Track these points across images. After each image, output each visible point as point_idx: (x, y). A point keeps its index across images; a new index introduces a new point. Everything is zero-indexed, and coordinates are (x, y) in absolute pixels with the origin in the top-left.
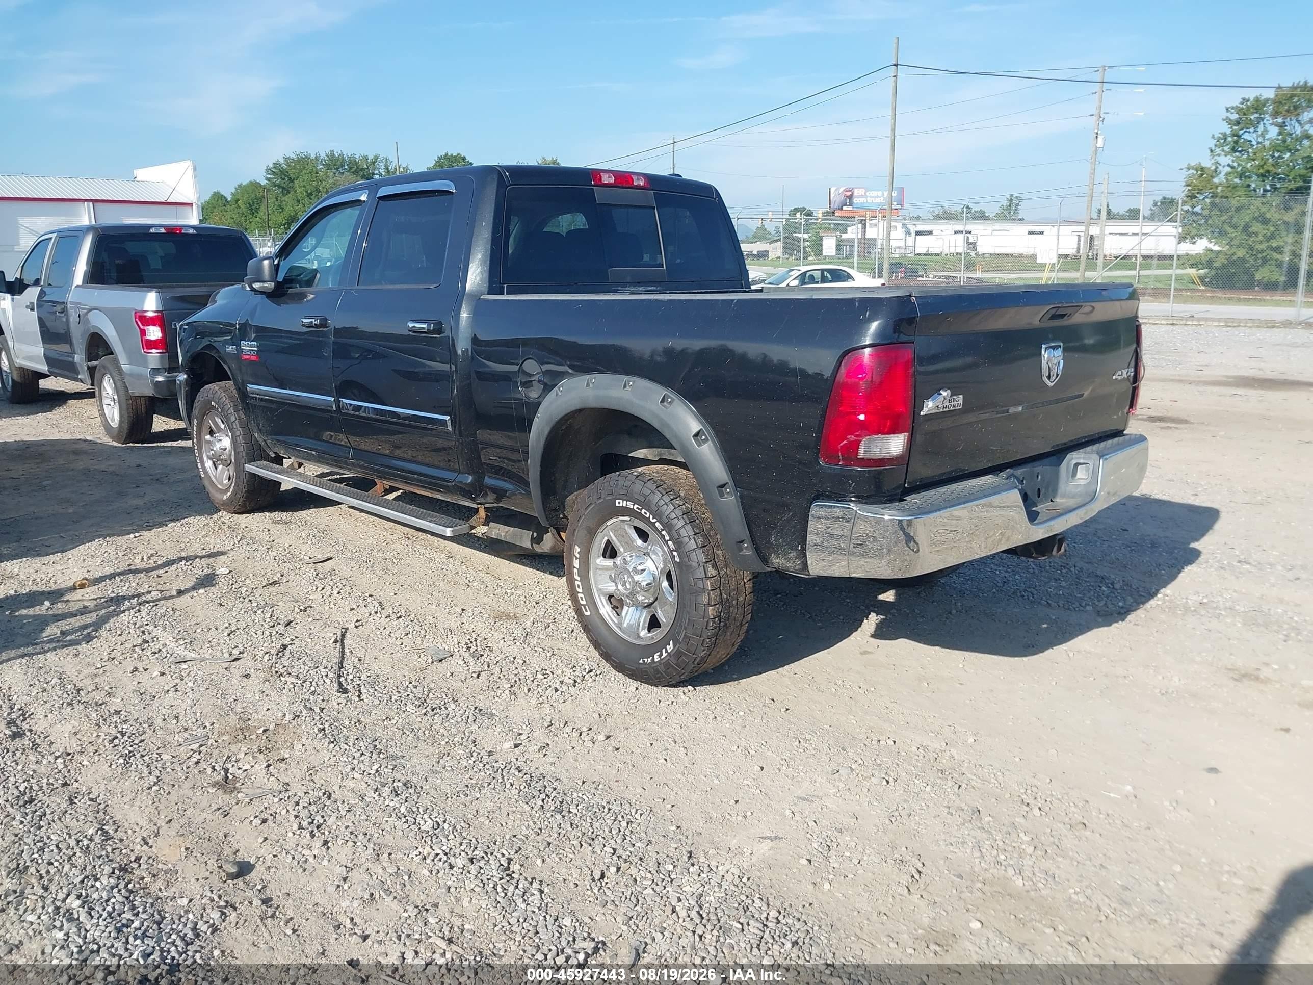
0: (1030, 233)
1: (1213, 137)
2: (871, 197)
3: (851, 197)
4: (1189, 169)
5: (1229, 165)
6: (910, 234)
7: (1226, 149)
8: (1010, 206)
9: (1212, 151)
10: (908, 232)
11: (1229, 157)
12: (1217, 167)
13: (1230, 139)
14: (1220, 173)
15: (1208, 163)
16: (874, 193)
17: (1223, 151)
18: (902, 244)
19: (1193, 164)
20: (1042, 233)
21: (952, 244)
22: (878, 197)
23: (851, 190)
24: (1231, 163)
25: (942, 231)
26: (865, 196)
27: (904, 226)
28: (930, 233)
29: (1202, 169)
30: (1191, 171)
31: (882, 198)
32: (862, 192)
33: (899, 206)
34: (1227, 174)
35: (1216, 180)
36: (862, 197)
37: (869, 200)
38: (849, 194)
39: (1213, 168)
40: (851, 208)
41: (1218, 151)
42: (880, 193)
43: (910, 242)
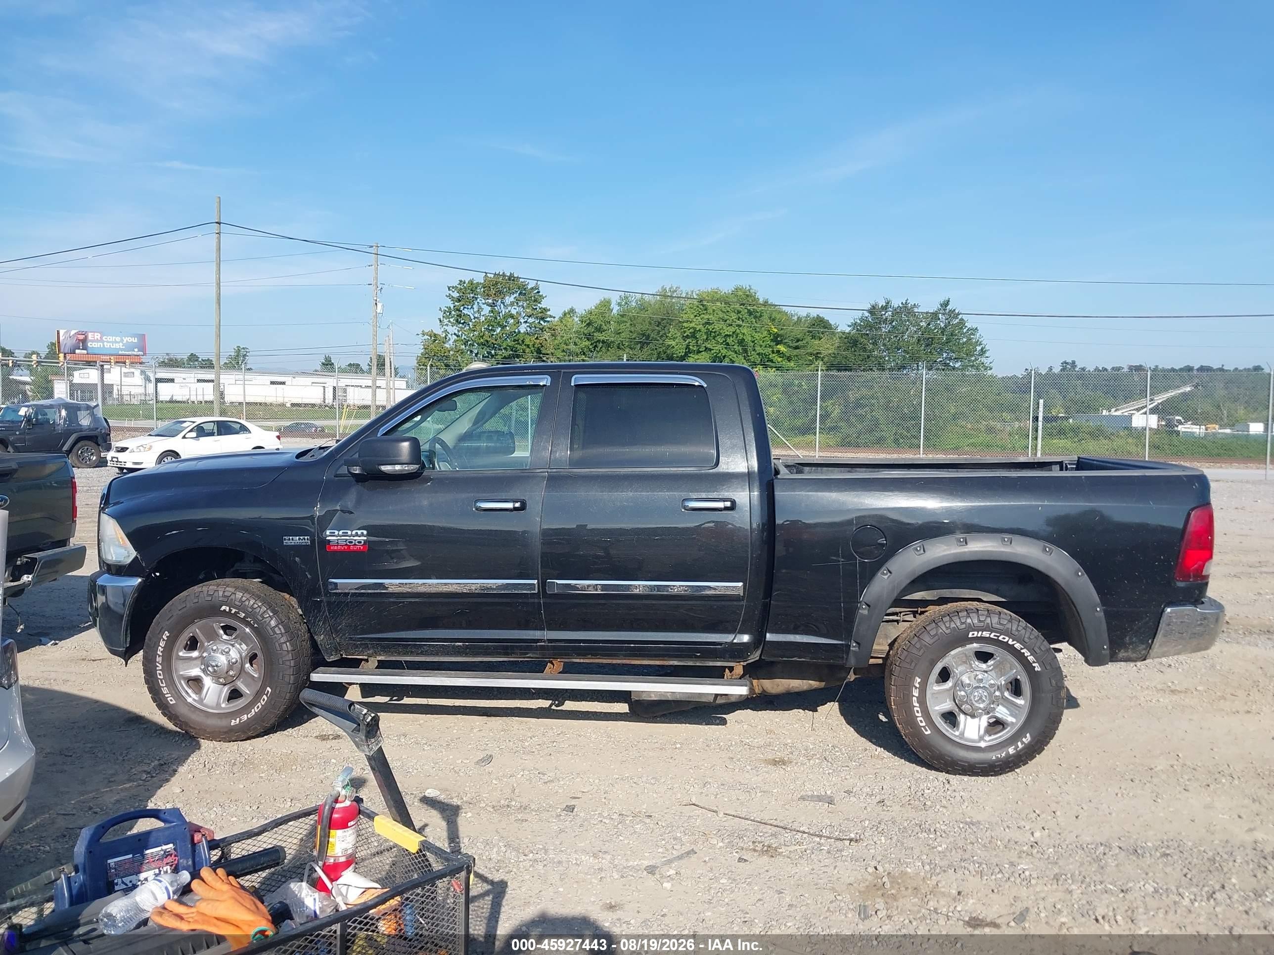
0: (272, 383)
1: (440, 309)
2: (108, 342)
3: (84, 341)
4: (424, 335)
5: (455, 334)
6: (150, 381)
7: (452, 320)
8: (237, 356)
9: (440, 321)
10: (148, 379)
11: (455, 327)
12: (446, 335)
13: (453, 313)
14: (449, 340)
15: (438, 331)
16: (110, 339)
17: (449, 321)
18: (141, 390)
19: (426, 331)
20: (284, 383)
21: (200, 392)
22: (116, 342)
23: (85, 334)
24: (457, 332)
25: (184, 379)
26: (101, 340)
27: (143, 372)
28: (172, 380)
29: (435, 335)
30: (426, 337)
31: (121, 344)
32: (97, 336)
33: (141, 353)
34: (455, 341)
35: (447, 345)
36: (97, 341)
37: (107, 345)
38: (81, 337)
39: (444, 335)
40: (85, 352)
41: (446, 321)
42: (118, 339)
43: (151, 387)
